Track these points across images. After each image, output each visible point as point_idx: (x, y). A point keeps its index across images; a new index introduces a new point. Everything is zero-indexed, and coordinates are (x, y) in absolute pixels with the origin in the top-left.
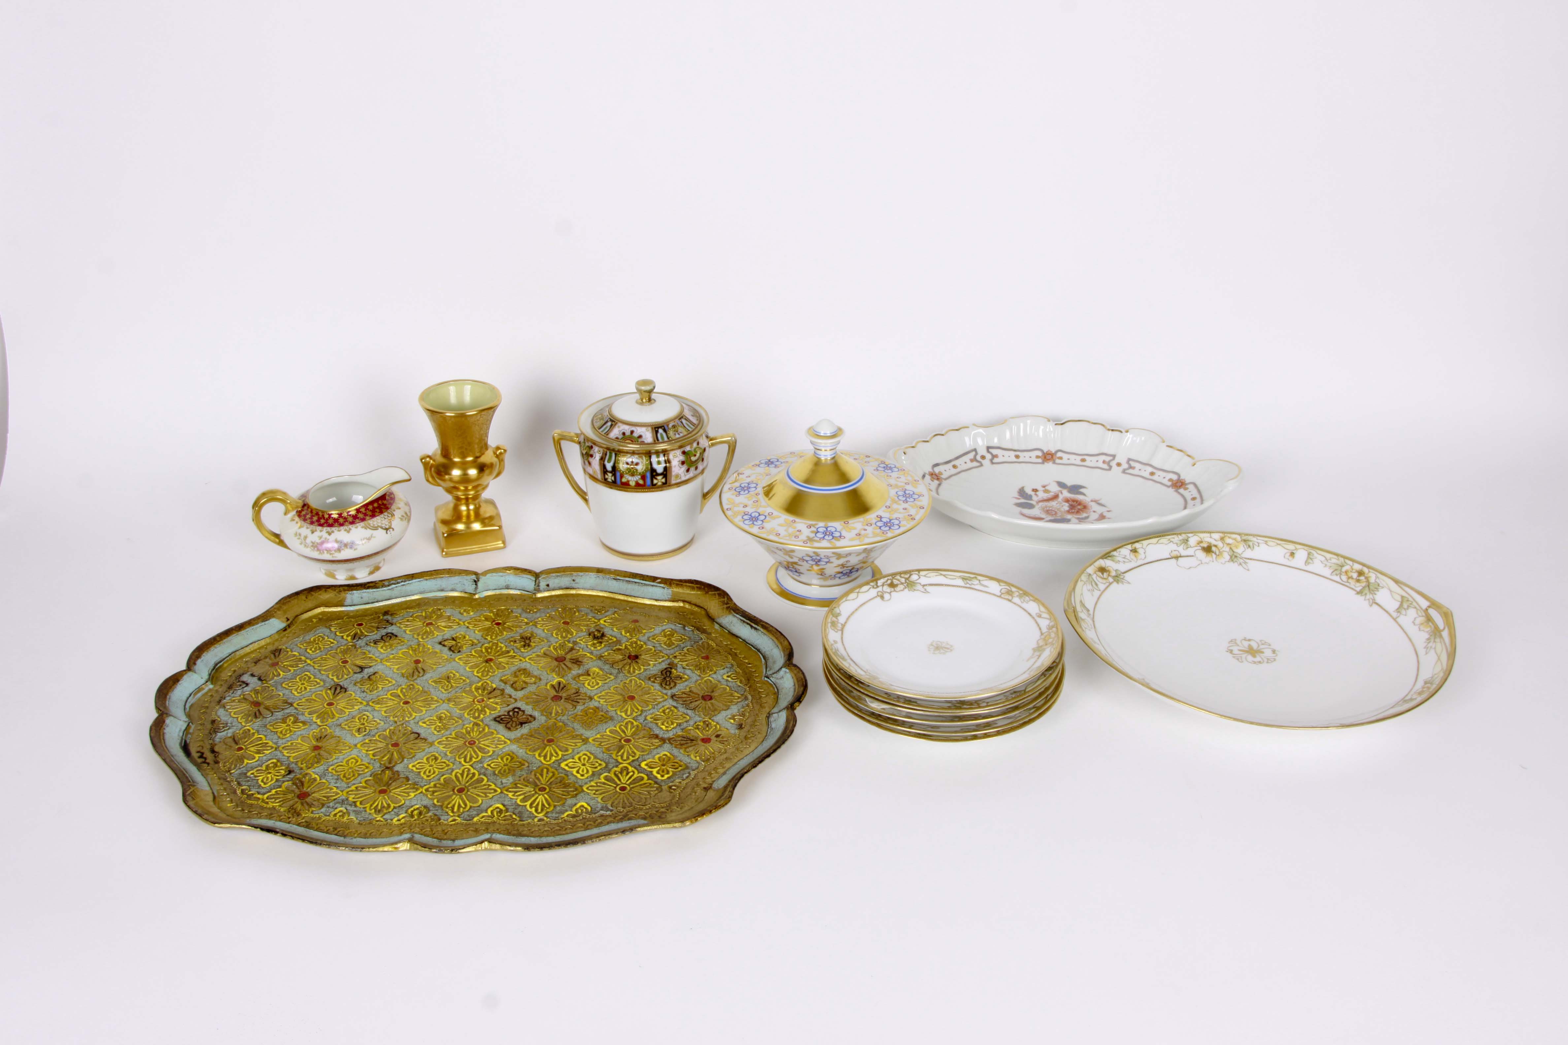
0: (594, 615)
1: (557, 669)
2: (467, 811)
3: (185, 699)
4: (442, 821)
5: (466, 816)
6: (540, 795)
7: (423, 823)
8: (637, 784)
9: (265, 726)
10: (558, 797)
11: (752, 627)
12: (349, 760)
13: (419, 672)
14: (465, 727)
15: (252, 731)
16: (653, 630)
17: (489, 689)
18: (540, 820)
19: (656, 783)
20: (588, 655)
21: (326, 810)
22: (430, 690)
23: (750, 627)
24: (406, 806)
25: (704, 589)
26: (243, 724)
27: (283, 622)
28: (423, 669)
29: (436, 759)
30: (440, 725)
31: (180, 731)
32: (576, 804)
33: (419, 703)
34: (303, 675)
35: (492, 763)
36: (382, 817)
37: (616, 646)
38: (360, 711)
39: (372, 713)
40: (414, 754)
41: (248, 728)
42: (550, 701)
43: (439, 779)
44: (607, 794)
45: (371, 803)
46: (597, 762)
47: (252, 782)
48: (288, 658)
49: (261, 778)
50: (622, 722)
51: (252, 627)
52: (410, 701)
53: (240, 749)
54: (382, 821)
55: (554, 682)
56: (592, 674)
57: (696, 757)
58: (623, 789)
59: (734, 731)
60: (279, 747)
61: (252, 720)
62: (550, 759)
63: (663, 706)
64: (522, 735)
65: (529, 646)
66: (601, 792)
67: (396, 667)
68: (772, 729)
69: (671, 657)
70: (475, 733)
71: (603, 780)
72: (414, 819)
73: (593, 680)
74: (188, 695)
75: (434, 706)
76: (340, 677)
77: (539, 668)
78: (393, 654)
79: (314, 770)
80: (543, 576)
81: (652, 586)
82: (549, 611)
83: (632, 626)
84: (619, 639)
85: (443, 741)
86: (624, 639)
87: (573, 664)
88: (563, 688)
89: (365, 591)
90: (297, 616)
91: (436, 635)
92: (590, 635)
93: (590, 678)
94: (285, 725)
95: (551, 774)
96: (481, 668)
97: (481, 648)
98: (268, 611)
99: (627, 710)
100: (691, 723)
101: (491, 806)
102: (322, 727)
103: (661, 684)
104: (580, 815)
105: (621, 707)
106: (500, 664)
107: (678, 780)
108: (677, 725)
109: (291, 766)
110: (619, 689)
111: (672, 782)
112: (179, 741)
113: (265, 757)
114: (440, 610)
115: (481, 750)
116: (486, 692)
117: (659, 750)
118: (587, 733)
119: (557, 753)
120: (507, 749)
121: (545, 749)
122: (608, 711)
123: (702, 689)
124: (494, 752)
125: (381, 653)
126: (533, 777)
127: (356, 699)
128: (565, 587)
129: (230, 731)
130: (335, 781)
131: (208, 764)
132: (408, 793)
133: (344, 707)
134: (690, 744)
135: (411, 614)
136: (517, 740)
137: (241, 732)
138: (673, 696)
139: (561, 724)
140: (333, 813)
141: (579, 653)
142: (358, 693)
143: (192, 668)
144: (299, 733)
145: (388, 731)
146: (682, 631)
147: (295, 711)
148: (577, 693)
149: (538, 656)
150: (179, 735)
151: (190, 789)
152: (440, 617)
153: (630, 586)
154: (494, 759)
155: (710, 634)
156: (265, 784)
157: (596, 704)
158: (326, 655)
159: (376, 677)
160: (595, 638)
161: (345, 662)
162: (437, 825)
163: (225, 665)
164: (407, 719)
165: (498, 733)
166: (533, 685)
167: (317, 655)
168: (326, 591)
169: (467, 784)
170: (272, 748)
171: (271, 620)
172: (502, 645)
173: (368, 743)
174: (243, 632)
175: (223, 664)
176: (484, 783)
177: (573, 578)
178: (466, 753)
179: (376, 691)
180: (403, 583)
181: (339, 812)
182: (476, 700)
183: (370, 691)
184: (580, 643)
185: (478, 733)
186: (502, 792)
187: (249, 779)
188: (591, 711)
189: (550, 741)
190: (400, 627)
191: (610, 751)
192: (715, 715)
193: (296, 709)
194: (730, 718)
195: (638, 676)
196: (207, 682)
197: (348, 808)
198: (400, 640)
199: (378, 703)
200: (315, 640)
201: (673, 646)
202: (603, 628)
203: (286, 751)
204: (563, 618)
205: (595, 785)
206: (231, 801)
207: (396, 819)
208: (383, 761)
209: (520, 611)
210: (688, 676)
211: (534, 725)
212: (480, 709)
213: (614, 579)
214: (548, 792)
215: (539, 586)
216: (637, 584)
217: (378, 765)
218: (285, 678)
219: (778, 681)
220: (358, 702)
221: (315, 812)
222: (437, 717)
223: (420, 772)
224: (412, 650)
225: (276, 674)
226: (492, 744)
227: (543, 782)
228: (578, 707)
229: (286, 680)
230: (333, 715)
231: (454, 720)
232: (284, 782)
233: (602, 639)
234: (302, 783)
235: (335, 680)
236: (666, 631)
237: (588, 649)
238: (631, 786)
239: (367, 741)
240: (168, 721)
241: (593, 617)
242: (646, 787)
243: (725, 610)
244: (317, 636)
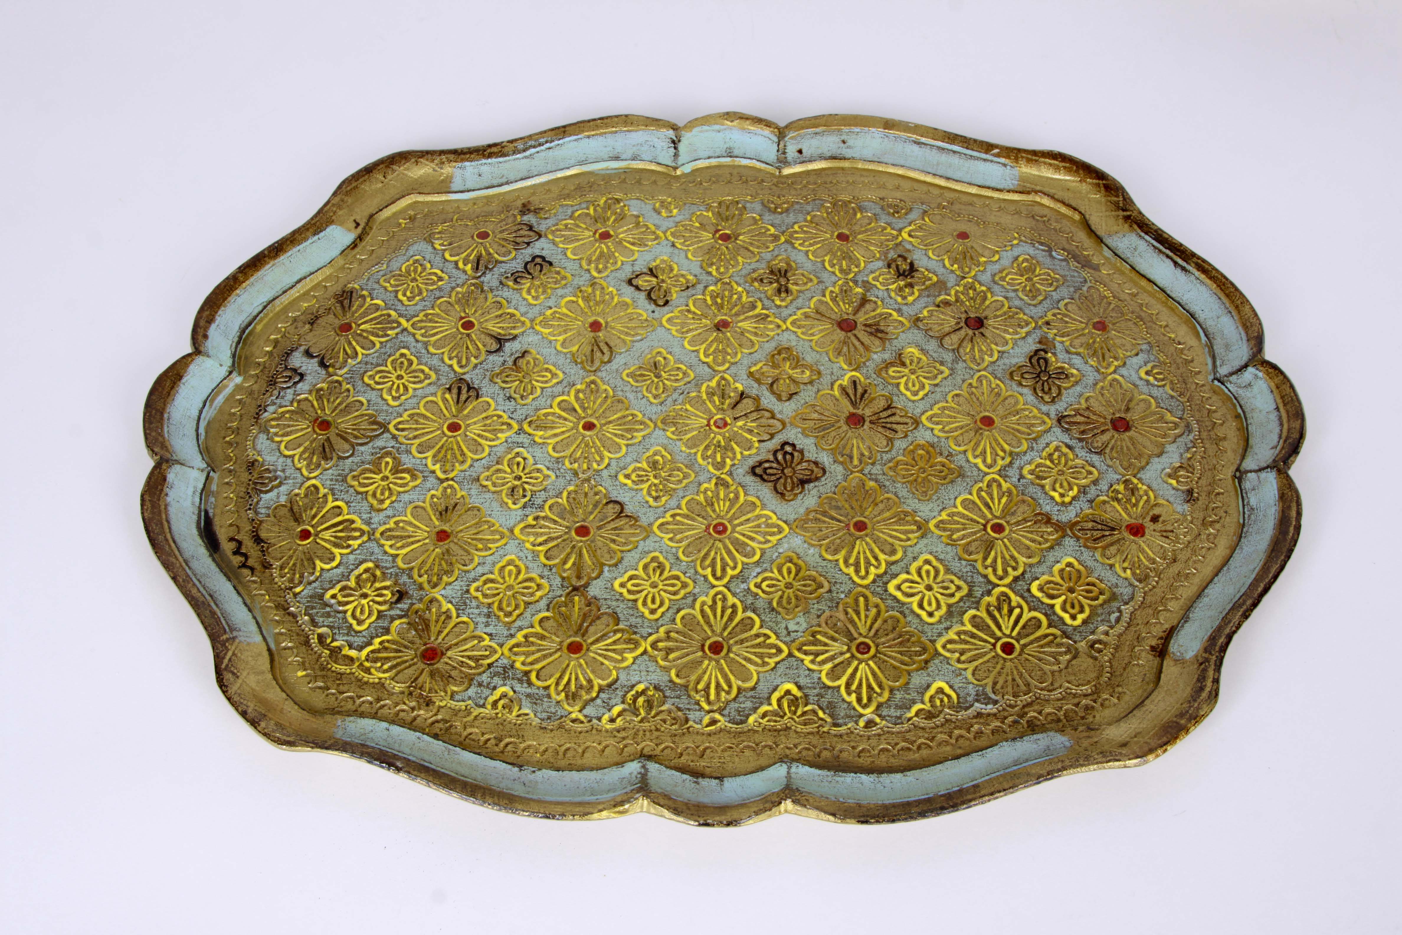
0: (890, 219)
1: (845, 349)
2: (735, 699)
3: (195, 413)
4: (691, 723)
5: (733, 713)
6: (860, 662)
7: (657, 730)
8: (1032, 637)
9: (344, 480)
10: (895, 667)
11: (1176, 263)
12: (504, 567)
13: (603, 353)
14: (702, 488)
15: (323, 491)
16: (997, 257)
17: (732, 394)
18: (870, 724)
19: (1065, 635)
20: (894, 314)
21: (477, 693)
22: (628, 394)
23: (1172, 264)
24: (623, 686)
25: (1077, 171)
26: (305, 473)
27: (350, 230)
28: (607, 344)
29: (661, 567)
30: (656, 481)
31: (194, 493)
32: (928, 686)
33: (611, 428)
34: (398, 355)
35: (764, 580)
36: (580, 711)
37: (939, 296)
38: (510, 445)
39: (530, 450)
40: (619, 555)
41: (314, 481)
42: (845, 428)
43: (673, 621)
44: (981, 661)
45: (557, 675)
46: (952, 582)
47: (335, 617)
48: (365, 314)
49: (351, 607)
50: (982, 481)
51: (298, 248)
52: (595, 422)
53: (305, 535)
54: (582, 722)
55: (845, 381)
56: (908, 362)
57: (1125, 569)
58: (1008, 648)
59: (1182, 508)
60: (374, 531)
61: (318, 465)
62: (867, 572)
63: (1048, 445)
64: (808, 511)
65: (787, 291)
66: (969, 655)
67: (561, 338)
68: (1252, 509)
69: (1040, 323)
70: (722, 503)
71: (969, 627)
72: (639, 718)
73: (913, 377)
74: (201, 406)
75: (639, 435)
76: (464, 362)
77: (813, 344)
78: (551, 308)
79: (443, 592)
80: (792, 134)
81: (985, 160)
82: (809, 208)
83: (959, 246)
84: (942, 278)
85: (668, 523)
86: (951, 280)
87: (873, 338)
88: (863, 396)
89: (484, 161)
90: (371, 216)
91: (619, 263)
92: (889, 266)
93: (907, 371)
94: (379, 477)
95: (874, 611)
96: (710, 345)
97: (703, 294)
98: (320, 211)
99: (984, 452)
100: (1104, 486)
101: (775, 689)
102: (445, 484)
103: (1035, 389)
104: (941, 712)
105: (972, 443)
106: (742, 334)
107: (1102, 628)
108: (1079, 491)
109: (401, 581)
110: (961, 398)
111: (1093, 633)
112: (195, 518)
113: (352, 557)
114: (618, 201)
115: (741, 547)
116: (728, 401)
117: (1057, 552)
118: (924, 509)
119: (876, 558)
120: (786, 546)
121: (853, 547)
122: (950, 455)
123: (1109, 404)
124: (763, 552)
125: (530, 305)
126: (841, 616)
127: (500, 417)
128: (829, 154)
129: (283, 489)
130: (484, 620)
131: (252, 569)
132: (621, 652)
133: (479, 435)
134: (1109, 540)
135: (569, 212)
136: (799, 525)
137: (302, 491)
138: (1060, 419)
139: (872, 484)
140: (491, 699)
141: (878, 311)
142: (500, 400)
143: (202, 349)
144: (406, 497)
145: (565, 494)
146: (1048, 260)
147: (393, 443)
148: (889, 407)
149: (806, 316)
150: (193, 504)
151: (228, 650)
152: (621, 218)
153: (944, 158)
154: (766, 570)
155: (1096, 268)
156: (360, 623)
157: (928, 436)
158: (433, 308)
159: (528, 363)
160: (900, 274)
161: (468, 325)
162: (684, 734)
163: (259, 328)
164: (595, 465)
165: (764, 507)
166: (809, 387)
167: (418, 308)
168: (417, 162)
169: (725, 634)
170: (363, 533)
171: (328, 230)
172: (740, 289)
173: (533, 526)
174: (283, 258)
175: (255, 327)
176: (754, 631)
177: (843, 138)
178: (712, 553)
179: (531, 397)
180: (548, 145)
181: (500, 699)
182: (712, 422)
183: (522, 397)
184: (875, 286)
185: (728, 504)
186: (790, 655)
187: (328, 609)
188: (921, 452)
189: (861, 526)
190: (554, 243)
191: (970, 554)
192: (1143, 468)
193: (394, 437)
194: (1170, 476)
195: (990, 369)
196: (230, 373)
197: (516, 689)
198: (558, 273)
199: (538, 428)
200: (408, 272)
201: (1040, 298)
202: (909, 251)
203: (389, 543)
204: (836, 225)
205: (956, 637)
206: (303, 666)
207: (606, 717)
208: (565, 571)
209: (758, 207)
210: (1077, 370)
211: (825, 486)
212: (723, 443)
213: (915, 142)
214: (874, 656)
215: (784, 153)
216: (957, 155)
217: (558, 580)
218: (366, 363)
219: (1241, 391)
220: (503, 424)
221: (457, 697)
222: (648, 463)
223: (635, 601)
224: (583, 298)
225: (349, 352)
226: (756, 533)
227: (863, 631)
228: (897, 443)
229: (369, 366)
230: (463, 454)
231: (679, 469)
232: (393, 619)
233: (912, 277)
234: (427, 624)
235: (456, 367)
236: (1021, 259)
237: (892, 302)
238: (1022, 642)
239: (530, 520)
240: (172, 475)
241: (889, 224)
242: (1049, 644)
243: (1121, 221)
244: (411, 262)
